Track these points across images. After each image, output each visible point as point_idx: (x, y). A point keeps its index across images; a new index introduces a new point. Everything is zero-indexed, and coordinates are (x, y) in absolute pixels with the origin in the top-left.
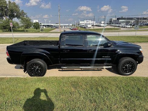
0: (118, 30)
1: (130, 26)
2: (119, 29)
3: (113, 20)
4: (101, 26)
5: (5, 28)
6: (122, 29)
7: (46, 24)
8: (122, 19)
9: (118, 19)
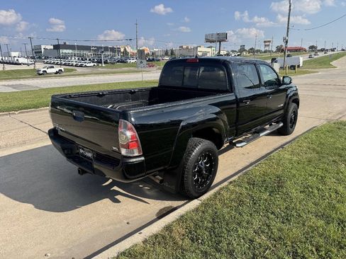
0: (72, 73)
1: (92, 64)
2: (72, 70)
3: (43, 50)
4: (20, 64)
6: (79, 70)
8: (66, 47)
9: (57, 47)
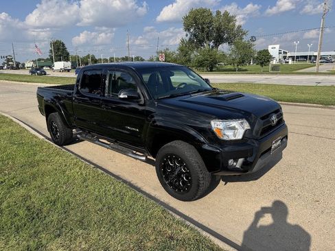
5: (201, 66)
7: (296, 54)
